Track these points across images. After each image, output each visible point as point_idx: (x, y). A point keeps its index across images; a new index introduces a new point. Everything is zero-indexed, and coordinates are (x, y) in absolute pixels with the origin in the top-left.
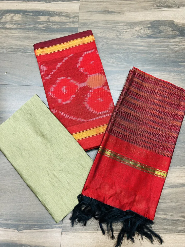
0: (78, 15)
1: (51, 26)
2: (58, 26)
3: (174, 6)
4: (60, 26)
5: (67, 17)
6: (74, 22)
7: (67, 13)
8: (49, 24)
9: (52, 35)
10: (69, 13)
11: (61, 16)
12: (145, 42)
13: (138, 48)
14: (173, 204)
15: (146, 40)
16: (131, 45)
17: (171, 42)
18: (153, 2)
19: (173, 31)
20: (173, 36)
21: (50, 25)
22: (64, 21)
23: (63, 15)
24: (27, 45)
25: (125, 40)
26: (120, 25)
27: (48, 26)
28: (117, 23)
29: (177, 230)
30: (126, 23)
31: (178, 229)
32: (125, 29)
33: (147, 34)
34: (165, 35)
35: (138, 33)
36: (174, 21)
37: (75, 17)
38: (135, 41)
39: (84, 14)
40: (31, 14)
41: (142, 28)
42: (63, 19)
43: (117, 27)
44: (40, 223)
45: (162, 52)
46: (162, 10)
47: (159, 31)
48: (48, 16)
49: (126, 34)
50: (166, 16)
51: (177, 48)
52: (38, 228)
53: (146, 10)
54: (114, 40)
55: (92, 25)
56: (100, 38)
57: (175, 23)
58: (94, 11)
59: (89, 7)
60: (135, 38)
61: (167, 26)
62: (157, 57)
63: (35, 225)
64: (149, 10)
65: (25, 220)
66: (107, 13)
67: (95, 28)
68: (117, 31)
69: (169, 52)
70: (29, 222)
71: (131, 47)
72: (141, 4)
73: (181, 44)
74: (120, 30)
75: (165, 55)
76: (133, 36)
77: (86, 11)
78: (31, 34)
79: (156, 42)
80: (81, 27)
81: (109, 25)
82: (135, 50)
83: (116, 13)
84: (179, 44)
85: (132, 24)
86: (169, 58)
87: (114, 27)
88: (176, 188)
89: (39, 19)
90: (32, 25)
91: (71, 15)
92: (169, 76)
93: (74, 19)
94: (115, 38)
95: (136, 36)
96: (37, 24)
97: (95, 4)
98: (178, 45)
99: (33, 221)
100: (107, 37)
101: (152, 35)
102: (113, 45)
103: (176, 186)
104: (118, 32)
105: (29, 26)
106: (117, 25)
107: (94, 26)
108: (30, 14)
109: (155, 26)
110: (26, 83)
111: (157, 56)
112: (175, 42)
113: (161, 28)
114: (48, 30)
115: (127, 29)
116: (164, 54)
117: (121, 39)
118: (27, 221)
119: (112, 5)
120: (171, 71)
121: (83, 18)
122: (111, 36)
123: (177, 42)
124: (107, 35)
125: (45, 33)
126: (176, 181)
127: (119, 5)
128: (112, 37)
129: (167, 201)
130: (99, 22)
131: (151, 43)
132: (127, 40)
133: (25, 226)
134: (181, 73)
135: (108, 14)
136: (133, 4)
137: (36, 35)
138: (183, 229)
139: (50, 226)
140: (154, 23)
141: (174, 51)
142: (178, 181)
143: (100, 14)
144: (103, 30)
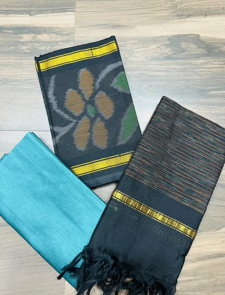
1: (37, 47)
2: (47, 47)
3: (199, 15)
5: (59, 34)
7: (59, 28)
8: (35, 44)
10: (61, 29)
12: (163, 65)
13: (154, 73)
14: (206, 281)
15: (164, 62)
16: (145, 70)
17: (197, 64)
18: (171, 11)
19: (198, 49)
20: (199, 55)
22: (54, 40)
23: (53, 31)
24: (7, 75)
25: (137, 64)
27: (34, 47)
32: (136, 49)
33: (165, 54)
35: (153, 53)
36: (200, 35)
37: (69, 33)
38: (150, 64)
40: (11, 32)
42: (54, 37)
46: (184, 20)
48: (34, 33)
49: (137, 55)
50: (189, 29)
53: (162, 22)
57: (201, 38)
58: (94, 26)
59: (88, 20)
61: (191, 43)
64: (166, 21)
72: (156, 13)
74: (129, 50)
76: (147, 57)
77: (84, 25)
78: (12, 59)
79: (178, 64)
84: (207, 67)
88: (210, 260)
89: (21, 39)
91: (64, 32)
93: (68, 37)
95: (150, 58)
96: (19, 46)
97: (96, 15)
98: (205, 68)
101: (171, 56)
103: (209, 257)
105: (8, 48)
106: (126, 43)
112: (201, 64)
113: (183, 45)
119: (118, 16)
123: (204, 63)
126: (209, 251)
127: (127, 16)
129: (198, 278)
131: (171, 66)
132: (139, 63)
135: (113, 29)
136: (145, 13)
142: (211, 250)
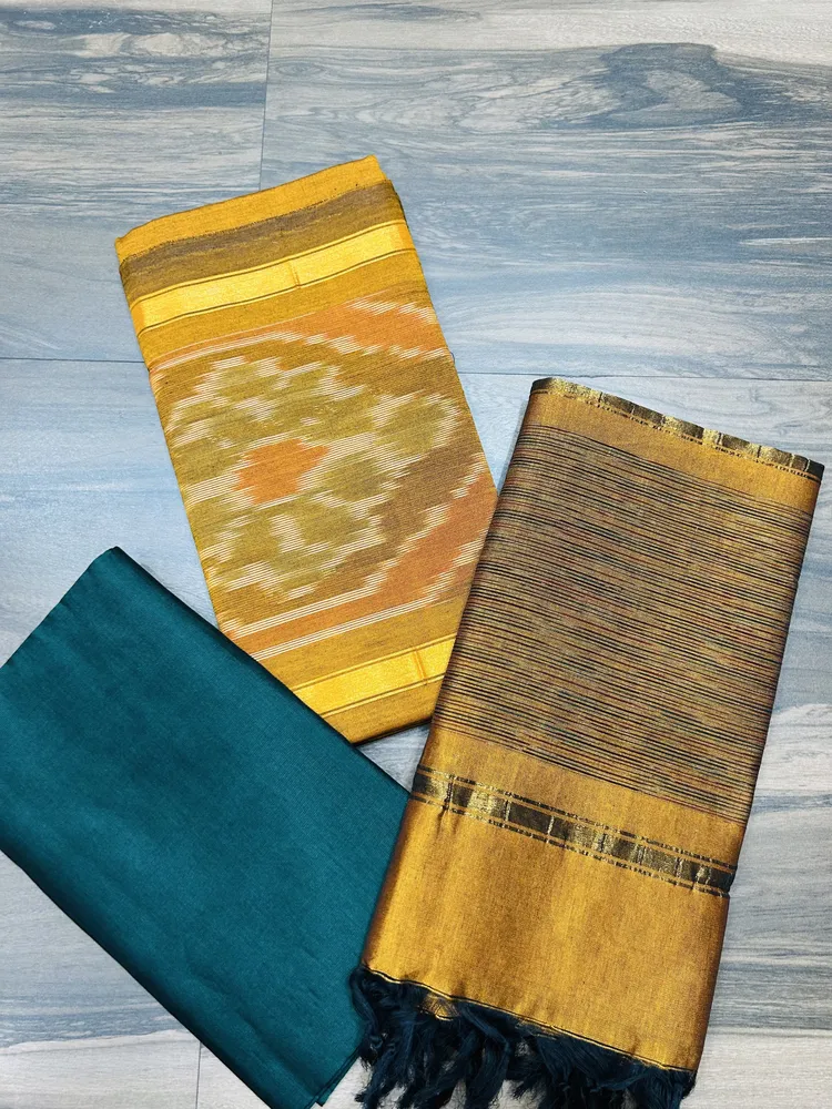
0: (268, 24)
4: (182, 78)
6: (247, 59)
9: (144, 121)
11: (184, 29)
21: (136, 72)
26: (464, 67)
28: (449, 58)
29: (744, 1015)
30: (494, 62)
31: (750, 1010)
34: (673, 111)
39: (296, 19)
41: (564, 84)
43: (449, 80)
44: (97, 1005)
45: (660, 190)
47: (646, 94)
51: (729, 171)
52: (88, 1033)
54: (435, 138)
55: (332, 73)
56: (372, 128)
60: (535, 128)
62: (637, 215)
63: (71, 1018)
65: (23, 998)
66: (401, 15)
67: (350, 84)
68: (452, 96)
69: (691, 190)
70: (43, 1006)
71: (518, 172)
73: (746, 155)
75: (676, 207)
80: (280, 83)
81: (411, 72)
82: (532, 182)
83: (441, 17)
85: (518, 66)
86: (692, 219)
87: (435, 81)
90: (50, 77)
92: (695, 301)
94: (443, 130)
99: (61, 999)
100: (403, 126)
102: (434, 160)
104: (454, 103)
107: (342, 77)
108: (37, 25)
109: (626, 74)
110: (23, 346)
111: (640, 211)
114: (127, 97)
115: (497, 88)
116: (668, 200)
117: (467, 132)
118: (31, 1001)
120: (703, 280)
121: (288, 38)
122: (423, 122)
124: (401, 117)
125: (110, 109)
128: (426, 125)
130: (364, 55)
133: (24, 1024)
134: (748, 284)
137: (67, 122)
138: (770, 1008)
139: (144, 1022)
140: (622, 57)
141: (718, 184)
143: (367, 22)
144: (387, 93)
